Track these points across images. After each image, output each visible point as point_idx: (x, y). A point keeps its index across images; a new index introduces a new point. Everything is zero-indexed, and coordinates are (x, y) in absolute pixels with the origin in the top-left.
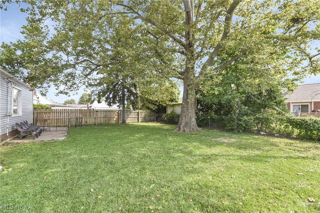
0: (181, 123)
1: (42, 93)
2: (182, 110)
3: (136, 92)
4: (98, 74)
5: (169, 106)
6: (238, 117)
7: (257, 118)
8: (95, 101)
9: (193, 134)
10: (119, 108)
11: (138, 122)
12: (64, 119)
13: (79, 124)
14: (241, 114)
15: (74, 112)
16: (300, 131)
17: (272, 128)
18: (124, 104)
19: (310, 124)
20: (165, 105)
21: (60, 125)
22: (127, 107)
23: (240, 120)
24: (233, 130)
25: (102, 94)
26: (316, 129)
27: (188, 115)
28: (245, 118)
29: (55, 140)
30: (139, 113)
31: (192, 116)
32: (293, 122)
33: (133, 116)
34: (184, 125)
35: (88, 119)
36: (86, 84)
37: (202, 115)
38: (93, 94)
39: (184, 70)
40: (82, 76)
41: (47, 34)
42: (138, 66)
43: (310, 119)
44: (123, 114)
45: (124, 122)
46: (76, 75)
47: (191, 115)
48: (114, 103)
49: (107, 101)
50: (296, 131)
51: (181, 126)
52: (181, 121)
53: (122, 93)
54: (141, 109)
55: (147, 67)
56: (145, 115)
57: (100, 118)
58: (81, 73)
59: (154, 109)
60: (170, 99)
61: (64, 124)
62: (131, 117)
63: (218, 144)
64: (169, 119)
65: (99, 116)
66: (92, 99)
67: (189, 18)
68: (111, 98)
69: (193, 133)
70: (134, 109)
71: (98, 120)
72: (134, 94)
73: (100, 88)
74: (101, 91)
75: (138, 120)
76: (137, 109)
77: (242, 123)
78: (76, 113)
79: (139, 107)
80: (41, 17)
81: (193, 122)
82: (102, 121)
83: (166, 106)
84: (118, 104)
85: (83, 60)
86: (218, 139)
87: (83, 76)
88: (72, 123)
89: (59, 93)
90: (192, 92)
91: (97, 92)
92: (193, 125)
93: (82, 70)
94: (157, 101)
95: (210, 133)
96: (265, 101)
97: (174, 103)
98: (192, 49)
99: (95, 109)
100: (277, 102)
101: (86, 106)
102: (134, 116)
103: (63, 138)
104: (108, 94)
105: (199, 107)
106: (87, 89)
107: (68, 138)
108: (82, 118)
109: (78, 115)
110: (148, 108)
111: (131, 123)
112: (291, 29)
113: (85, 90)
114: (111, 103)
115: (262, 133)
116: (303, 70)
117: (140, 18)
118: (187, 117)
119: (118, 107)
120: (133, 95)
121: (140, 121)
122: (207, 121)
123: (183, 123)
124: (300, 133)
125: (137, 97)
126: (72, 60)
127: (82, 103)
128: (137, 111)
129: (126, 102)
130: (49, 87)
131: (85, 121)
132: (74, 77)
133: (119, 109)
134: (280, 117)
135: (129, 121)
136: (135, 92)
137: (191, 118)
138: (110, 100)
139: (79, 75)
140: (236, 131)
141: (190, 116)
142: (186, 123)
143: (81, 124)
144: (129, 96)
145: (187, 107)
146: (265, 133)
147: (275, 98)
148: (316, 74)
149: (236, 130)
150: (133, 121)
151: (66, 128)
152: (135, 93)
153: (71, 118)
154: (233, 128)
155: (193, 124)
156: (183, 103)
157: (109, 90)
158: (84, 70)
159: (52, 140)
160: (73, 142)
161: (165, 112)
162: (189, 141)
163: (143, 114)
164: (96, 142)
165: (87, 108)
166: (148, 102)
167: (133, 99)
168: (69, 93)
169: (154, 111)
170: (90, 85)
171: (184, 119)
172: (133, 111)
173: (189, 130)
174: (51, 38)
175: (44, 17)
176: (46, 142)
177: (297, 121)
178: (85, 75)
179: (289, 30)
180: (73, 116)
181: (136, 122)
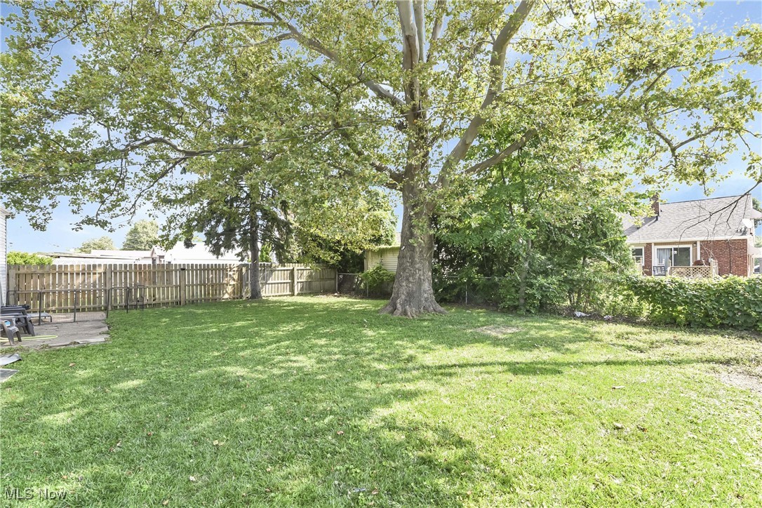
0: (398, 294)
1: (34, 221)
2: (400, 265)
3: (286, 219)
4: (185, 172)
5: (370, 253)
6: (526, 278)
7: (566, 281)
8: (178, 242)
9: (424, 320)
10: (242, 260)
11: (293, 295)
12: (95, 291)
13: (135, 303)
14: (534, 272)
15: (121, 273)
16: (654, 306)
17: (599, 302)
18: (254, 250)
19: (671, 290)
20: (361, 252)
21: (83, 307)
22: (262, 256)
23: (531, 286)
24: (516, 308)
25: (196, 225)
26: (683, 302)
27: (413, 275)
28: (541, 280)
29: (79, 343)
30: (296, 273)
31: (422, 278)
32: (640, 286)
33: (280, 281)
34: (406, 300)
35: (159, 289)
36: (154, 198)
37: (449, 274)
38: (172, 225)
39: (403, 168)
40: (142, 177)
41: (52, 73)
42: (293, 161)
43: (672, 282)
44: (253, 274)
45: (255, 295)
46: (128, 176)
47: (420, 275)
48: (229, 246)
49: (211, 242)
50: (646, 308)
51: (398, 301)
52: (398, 290)
53: (251, 220)
54: (298, 262)
55: (313, 164)
56: (310, 276)
57: (193, 286)
58: (142, 170)
59: (332, 262)
60: (373, 236)
61: (94, 303)
62: (273, 282)
63: (477, 341)
64: (370, 286)
65: (189, 282)
66: (171, 238)
67: (411, 51)
68: (222, 234)
69: (424, 318)
70: (281, 262)
71: (185, 291)
72: (281, 224)
73: (192, 208)
74: (194, 218)
75: (292, 290)
76: (290, 261)
77: (534, 291)
78: (126, 273)
79: (295, 257)
80: (44, 35)
81: (425, 292)
82: (197, 293)
83: (362, 254)
84: (239, 250)
85: (148, 139)
86: (479, 330)
87: (145, 177)
88: (116, 299)
89: (83, 222)
90: (419, 222)
91: (184, 219)
92: (426, 300)
93: (143, 162)
94: (339, 242)
95: (464, 317)
96: (584, 243)
97: (383, 246)
98: (419, 123)
99: (173, 263)
100: (607, 243)
101: (148, 254)
102: (283, 281)
103: (101, 339)
104: (213, 223)
105: (443, 255)
106: (157, 212)
107: (112, 337)
108: (142, 288)
109: (131, 278)
110: (317, 260)
111: (275, 299)
112: (633, 84)
113: (150, 215)
114: (221, 246)
115: (578, 314)
116: (663, 174)
117: (296, 38)
118: (411, 279)
119: (240, 258)
120: (278, 227)
121: (296, 293)
122: (461, 289)
123: (403, 294)
124: (653, 311)
125: (290, 231)
126: (118, 141)
127: (135, 246)
128: (289, 266)
129: (259, 245)
130: (53, 206)
131: (150, 296)
132: (123, 180)
133: (241, 263)
134: (616, 276)
135: (267, 292)
136: (282, 218)
137: (420, 283)
138: (219, 239)
139: (136, 176)
140: (523, 312)
141: (419, 278)
142: (410, 295)
143: (140, 303)
144: (268, 230)
145: (412, 257)
146: (584, 314)
147: (605, 235)
148: (690, 183)
149: (522, 308)
150: (280, 294)
151: (100, 315)
152: (283, 221)
153: (112, 289)
154: (517, 303)
155: (426, 295)
156: (401, 247)
157: (215, 213)
158: (149, 164)
159: (71, 344)
160: (129, 347)
161: (362, 269)
162: (414, 335)
163: (306, 273)
164: (190, 344)
165: (150, 262)
166: (316, 245)
167: (278, 236)
168: (110, 223)
169: (333, 267)
170: (166, 201)
171: (404, 284)
172: (280, 268)
173: (416, 312)
174: (65, 82)
175: (51, 35)
176: (58, 348)
177: (646, 286)
178: (151, 177)
179: (628, 85)
180: (118, 282)
181: (287, 295)
